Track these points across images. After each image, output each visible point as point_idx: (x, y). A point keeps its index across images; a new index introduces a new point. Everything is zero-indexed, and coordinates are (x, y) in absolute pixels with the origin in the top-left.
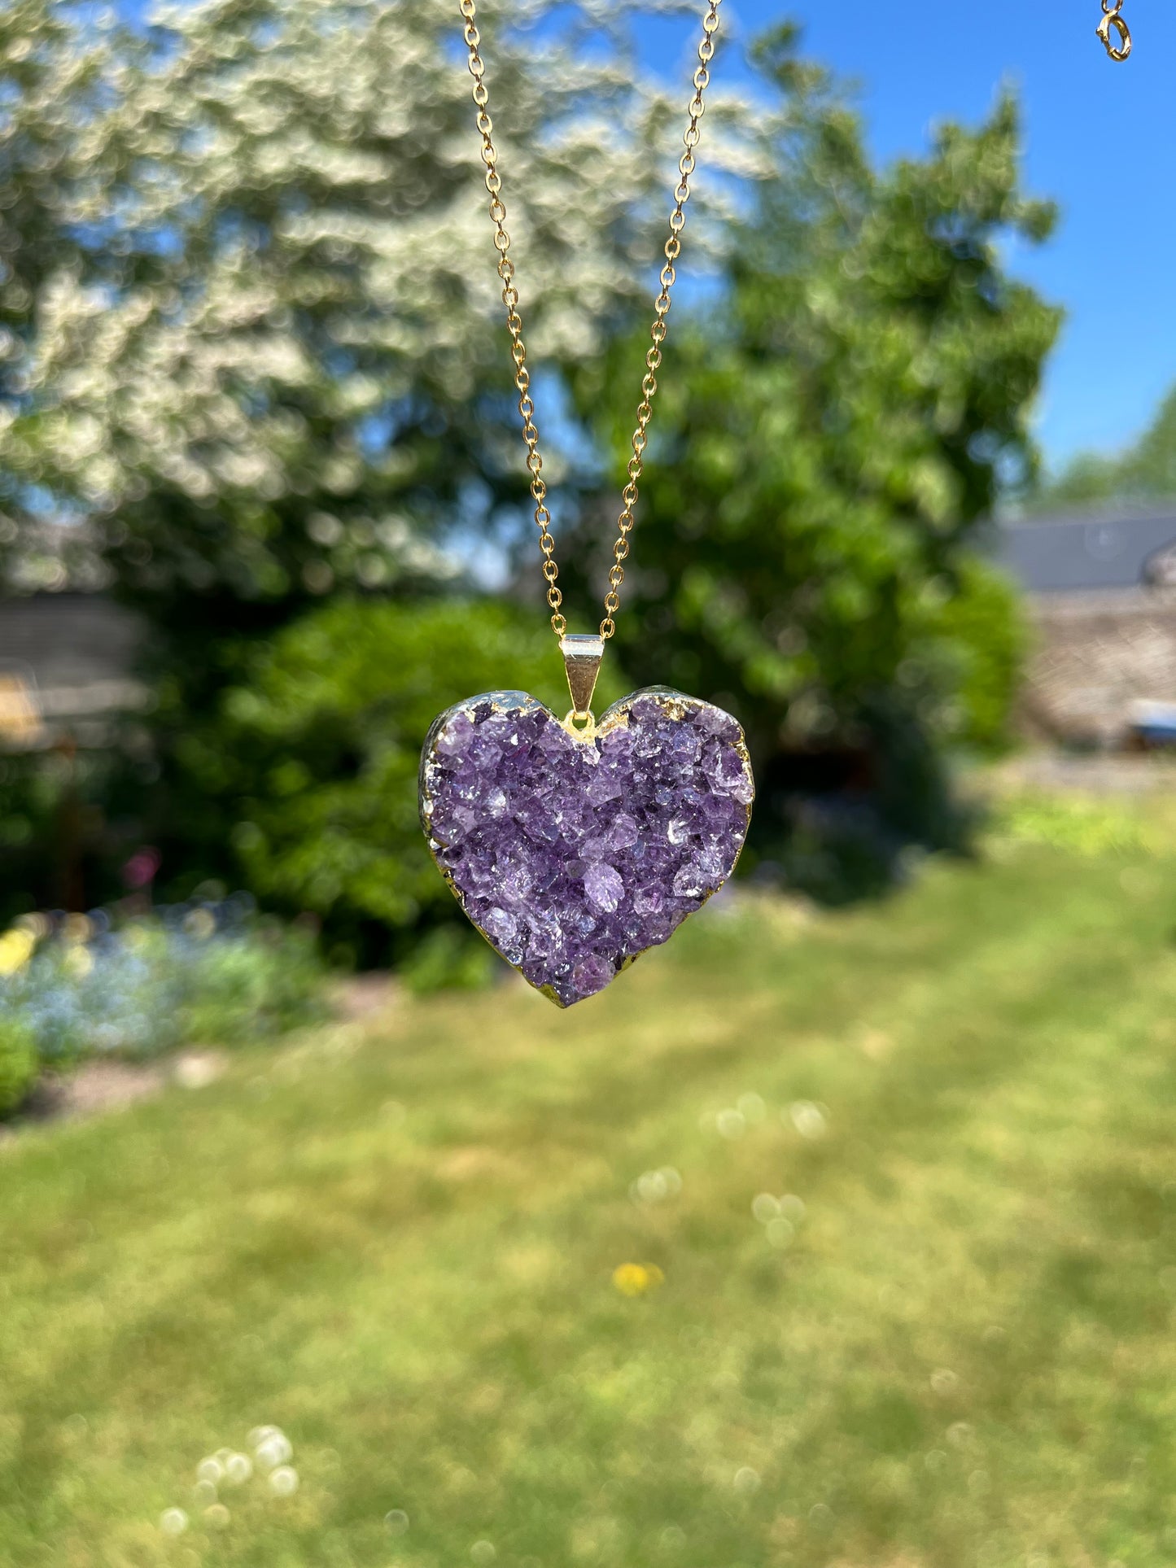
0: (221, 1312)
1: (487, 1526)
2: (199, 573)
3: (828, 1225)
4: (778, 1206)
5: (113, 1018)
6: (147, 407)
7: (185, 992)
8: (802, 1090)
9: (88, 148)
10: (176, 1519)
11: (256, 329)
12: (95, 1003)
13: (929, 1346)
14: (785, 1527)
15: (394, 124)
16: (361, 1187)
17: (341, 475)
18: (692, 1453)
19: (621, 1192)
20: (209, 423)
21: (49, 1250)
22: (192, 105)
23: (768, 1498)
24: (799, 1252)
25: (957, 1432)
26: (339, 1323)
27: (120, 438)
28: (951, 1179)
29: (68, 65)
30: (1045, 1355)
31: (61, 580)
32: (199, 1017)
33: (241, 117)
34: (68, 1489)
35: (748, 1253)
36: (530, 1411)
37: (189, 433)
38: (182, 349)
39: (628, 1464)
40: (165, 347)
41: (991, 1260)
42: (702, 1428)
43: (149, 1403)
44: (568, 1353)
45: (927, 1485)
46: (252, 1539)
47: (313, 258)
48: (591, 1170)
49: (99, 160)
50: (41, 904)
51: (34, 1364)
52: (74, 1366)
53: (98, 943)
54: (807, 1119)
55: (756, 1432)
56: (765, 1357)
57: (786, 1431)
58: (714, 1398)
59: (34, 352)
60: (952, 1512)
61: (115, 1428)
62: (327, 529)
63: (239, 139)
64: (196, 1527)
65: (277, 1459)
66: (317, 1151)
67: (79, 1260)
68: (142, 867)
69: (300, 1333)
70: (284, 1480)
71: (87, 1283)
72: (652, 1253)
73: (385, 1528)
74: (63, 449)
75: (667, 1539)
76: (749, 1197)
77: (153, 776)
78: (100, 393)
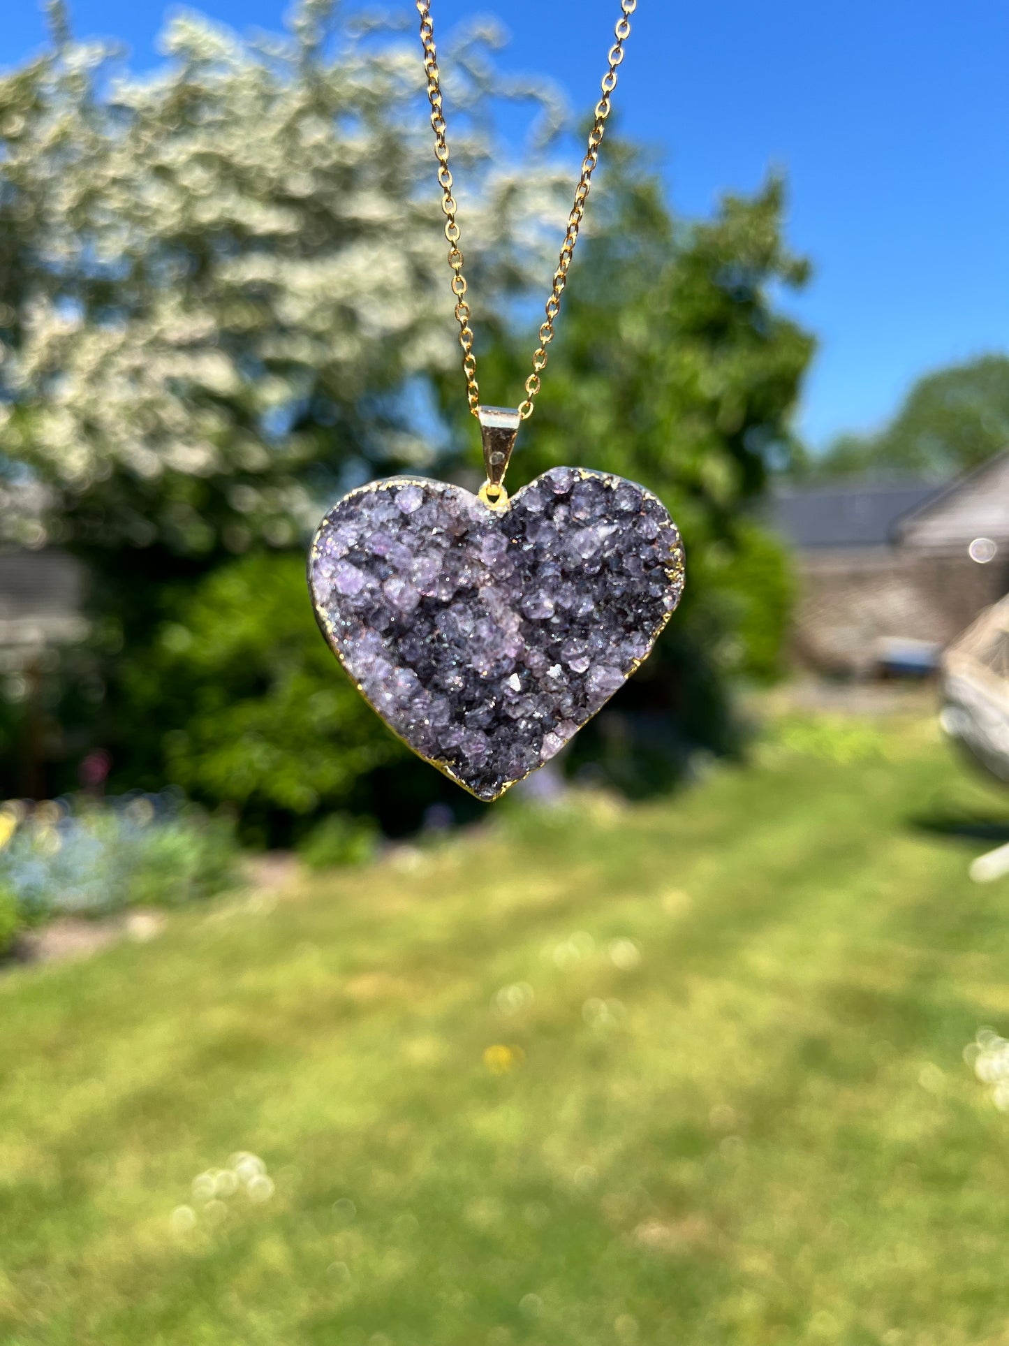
0: (196, 1085)
1: (407, 1207)
2: (142, 532)
3: (640, 1021)
4: (603, 1006)
5: (75, 884)
6: (111, 405)
7: (130, 865)
8: (619, 931)
9: (64, 199)
11: (193, 347)
12: (61, 873)
14: (614, 1200)
15: (301, 186)
16: (289, 1001)
17: (255, 457)
19: (487, 998)
20: (158, 418)
21: (52, 1052)
24: (620, 1035)
26: (283, 1089)
27: (90, 429)
29: (47, 131)
31: (41, 541)
32: (143, 885)
33: (184, 180)
36: (432, 1139)
37: (145, 427)
38: (138, 361)
39: (505, 1167)
42: (555, 1145)
43: (153, 1145)
44: (455, 1102)
46: (243, 1222)
47: (244, 294)
49: (73, 212)
51: (59, 1123)
52: (90, 1123)
53: (64, 828)
54: (623, 953)
55: (591, 1144)
56: (596, 1102)
57: (615, 1144)
59: (21, 359)
61: (129, 1163)
62: (248, 499)
63: (184, 198)
64: (201, 1216)
65: (254, 1171)
66: (250, 980)
67: (77, 1057)
68: (95, 766)
70: (262, 1184)
72: (512, 1039)
74: (48, 442)
76: (582, 1000)
77: (98, 696)
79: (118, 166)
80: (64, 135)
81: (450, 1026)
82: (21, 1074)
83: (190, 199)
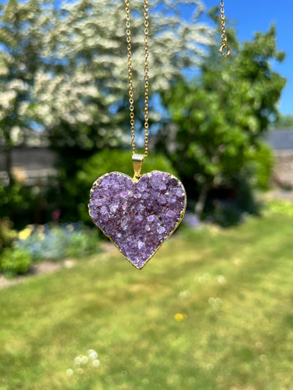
0: (79, 322)
1: (147, 376)
2: (71, 142)
3: (227, 306)
4: (215, 301)
5: (49, 250)
6: (60, 102)
7: (66, 244)
8: (219, 272)
9: (47, 39)
10: (70, 372)
11: (86, 84)
12: (45, 247)
13: (254, 336)
14: (220, 379)
15: (120, 33)
16: (111, 293)
17: (105, 119)
18: (196, 360)
19: (175, 296)
20: (75, 106)
21: (36, 306)
22: (72, 29)
23: (216, 371)
24: (220, 312)
25: (262, 357)
26: (107, 325)
27: (54, 110)
28: (258, 295)
29: (42, 19)
30: (283, 339)
31: (39, 144)
32: (70, 251)
33: (84, 32)
34: (43, 364)
35: (208, 312)
36: (155, 348)
37: (70, 109)
38: (69, 89)
39: (181, 362)
40: (65, 88)
41: (269, 316)
42: (198, 354)
43: (62, 344)
44: (164, 335)
45: (255, 370)
46: (89, 377)
47: (101, 67)
48: (167, 291)
49: (50, 42)
50: (32, 222)
51: (34, 333)
52: (44, 333)
53: (46, 232)
54: (221, 280)
55: (212, 355)
56: (213, 338)
57: (220, 355)
58: (201, 347)
59: (34, 89)
60: (261, 376)
61: (54, 349)
62: (103, 132)
63: (83, 37)
64: (75, 373)
65: (94, 357)
66: (100, 284)
67: (44, 308)
68: (56, 214)
69: (98, 328)
70: (96, 363)
71: (46, 314)
72: (184, 311)
73: (121, 375)
74: (40, 113)
75: (191, 381)
76: (208, 298)
77: (59, 192)
78: (49, 100)
79: (63, 28)
80: (48, 20)
81: (163, 304)
82: (26, 313)
83: (85, 38)
